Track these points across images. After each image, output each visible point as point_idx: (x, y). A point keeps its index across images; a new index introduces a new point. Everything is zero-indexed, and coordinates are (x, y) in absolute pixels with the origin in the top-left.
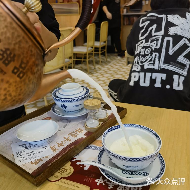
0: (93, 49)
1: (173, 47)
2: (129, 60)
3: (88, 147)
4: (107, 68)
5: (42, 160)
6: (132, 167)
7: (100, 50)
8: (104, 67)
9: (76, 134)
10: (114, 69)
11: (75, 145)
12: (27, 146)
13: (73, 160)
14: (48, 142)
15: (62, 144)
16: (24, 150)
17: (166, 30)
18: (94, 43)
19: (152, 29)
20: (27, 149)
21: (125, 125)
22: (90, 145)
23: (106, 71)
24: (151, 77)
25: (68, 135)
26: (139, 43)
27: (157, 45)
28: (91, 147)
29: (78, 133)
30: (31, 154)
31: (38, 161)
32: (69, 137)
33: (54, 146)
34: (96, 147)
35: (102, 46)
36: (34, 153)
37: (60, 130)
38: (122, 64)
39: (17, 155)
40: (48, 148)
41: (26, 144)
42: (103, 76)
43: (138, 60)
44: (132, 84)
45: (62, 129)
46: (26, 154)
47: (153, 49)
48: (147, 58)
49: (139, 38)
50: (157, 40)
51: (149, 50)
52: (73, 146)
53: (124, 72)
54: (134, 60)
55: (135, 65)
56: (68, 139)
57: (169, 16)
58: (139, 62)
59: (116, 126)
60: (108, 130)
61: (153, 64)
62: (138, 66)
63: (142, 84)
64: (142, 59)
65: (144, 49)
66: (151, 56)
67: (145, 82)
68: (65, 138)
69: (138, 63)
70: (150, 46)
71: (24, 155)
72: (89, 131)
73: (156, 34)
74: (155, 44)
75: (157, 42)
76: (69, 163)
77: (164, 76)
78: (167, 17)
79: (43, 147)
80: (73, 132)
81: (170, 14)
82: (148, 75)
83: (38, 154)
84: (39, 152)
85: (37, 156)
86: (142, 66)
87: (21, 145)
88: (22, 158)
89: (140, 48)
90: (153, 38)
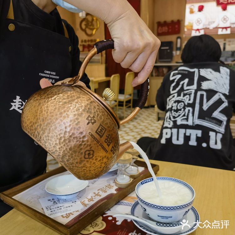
0: (117, 103)
1: (207, 101)
2: (160, 116)
3: (119, 203)
4: (133, 125)
5: (72, 214)
6: (166, 217)
7: (125, 104)
8: (129, 124)
9: (106, 190)
10: (141, 127)
11: (106, 200)
12: (56, 201)
13: (104, 216)
14: (78, 197)
15: (92, 199)
16: (53, 205)
17: (199, 85)
18: (118, 96)
19: (184, 83)
20: (56, 203)
21: (158, 178)
22: (122, 201)
23: (132, 128)
24: (185, 134)
25: (98, 190)
26: (171, 97)
27: (190, 100)
28: (122, 203)
29: (108, 189)
30: (61, 208)
31: (69, 215)
32: (99, 193)
33: (84, 201)
34: (128, 203)
35: (127, 100)
36: (64, 207)
37: (88, 186)
38: (151, 120)
39: (47, 209)
40: (78, 202)
41: (54, 199)
42: (129, 135)
43: (170, 116)
44: (163, 141)
45: (91, 185)
46: (56, 208)
47: (186, 104)
48: (180, 113)
49: (170, 92)
50: (190, 94)
51: (182, 104)
52: (104, 201)
53: (153, 130)
54: (165, 115)
55: (167, 121)
56: (98, 195)
57: (201, 70)
58: (172, 117)
59: (149, 179)
60: (141, 183)
61: (187, 119)
62: (169, 122)
63: (175, 141)
64: (175, 114)
65: (177, 103)
66: (184, 110)
67: (178, 139)
68: (94, 193)
69: (170, 118)
70: (183, 100)
71: (54, 209)
72: (120, 187)
73: (188, 88)
74: (188, 99)
75: (190, 97)
76: (101, 218)
77: (199, 133)
78: (199, 71)
79: (73, 202)
80: (103, 188)
81: (203, 68)
82: (182, 131)
83: (68, 209)
84: (69, 207)
85: (67, 210)
86: (175, 122)
87: (49, 200)
88: (52, 211)
89: (172, 102)
90: (186, 92)
